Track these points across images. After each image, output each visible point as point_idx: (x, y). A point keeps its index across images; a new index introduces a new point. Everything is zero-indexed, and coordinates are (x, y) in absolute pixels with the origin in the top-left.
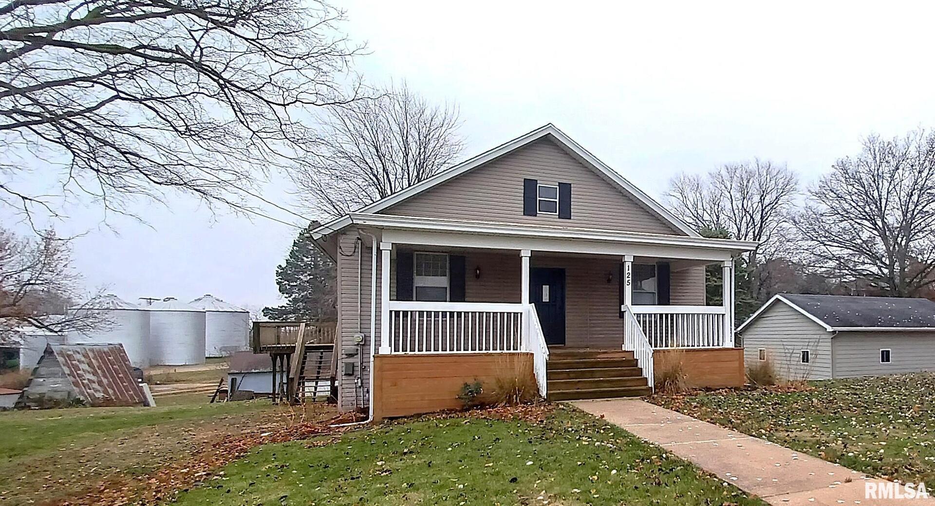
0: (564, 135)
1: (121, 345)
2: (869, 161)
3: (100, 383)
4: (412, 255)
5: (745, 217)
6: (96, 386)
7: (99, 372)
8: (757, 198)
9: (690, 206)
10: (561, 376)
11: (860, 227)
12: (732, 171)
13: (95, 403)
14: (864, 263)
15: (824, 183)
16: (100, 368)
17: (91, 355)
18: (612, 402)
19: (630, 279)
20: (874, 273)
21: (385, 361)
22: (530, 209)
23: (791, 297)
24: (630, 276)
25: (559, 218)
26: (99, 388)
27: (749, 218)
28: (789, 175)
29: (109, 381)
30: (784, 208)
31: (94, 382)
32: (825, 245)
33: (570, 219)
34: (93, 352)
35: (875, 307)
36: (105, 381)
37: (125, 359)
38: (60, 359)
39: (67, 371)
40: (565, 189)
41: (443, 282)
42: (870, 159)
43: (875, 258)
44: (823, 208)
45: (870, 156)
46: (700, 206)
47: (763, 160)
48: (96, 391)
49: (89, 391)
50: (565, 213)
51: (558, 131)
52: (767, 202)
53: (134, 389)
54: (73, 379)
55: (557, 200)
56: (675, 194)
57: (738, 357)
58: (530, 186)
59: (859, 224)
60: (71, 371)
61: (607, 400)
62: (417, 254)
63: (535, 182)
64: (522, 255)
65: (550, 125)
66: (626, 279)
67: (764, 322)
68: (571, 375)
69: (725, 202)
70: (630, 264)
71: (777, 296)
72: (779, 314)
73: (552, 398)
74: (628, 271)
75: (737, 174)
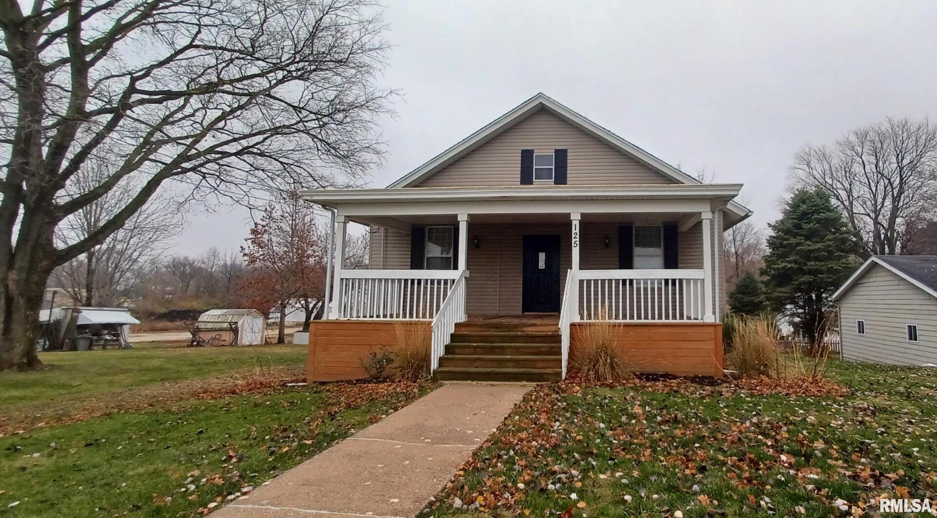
4: (426, 229)
5: (881, 180)
8: (893, 160)
9: (818, 176)
10: (467, 351)
12: (863, 137)
18: (498, 388)
19: (578, 239)
22: (526, 179)
24: (578, 236)
25: (555, 184)
27: (887, 181)
28: (931, 130)
30: (929, 165)
33: (566, 184)
40: (561, 156)
46: (828, 175)
50: (561, 178)
51: (549, 99)
52: (906, 161)
55: (553, 167)
56: (801, 166)
58: (527, 156)
61: (492, 385)
62: (430, 229)
63: (532, 151)
64: (459, 220)
65: (540, 95)
66: (573, 240)
67: (862, 289)
68: (478, 350)
69: (857, 168)
70: (577, 223)
71: (874, 258)
72: (878, 279)
73: (438, 376)
74: (576, 230)
75: (868, 138)
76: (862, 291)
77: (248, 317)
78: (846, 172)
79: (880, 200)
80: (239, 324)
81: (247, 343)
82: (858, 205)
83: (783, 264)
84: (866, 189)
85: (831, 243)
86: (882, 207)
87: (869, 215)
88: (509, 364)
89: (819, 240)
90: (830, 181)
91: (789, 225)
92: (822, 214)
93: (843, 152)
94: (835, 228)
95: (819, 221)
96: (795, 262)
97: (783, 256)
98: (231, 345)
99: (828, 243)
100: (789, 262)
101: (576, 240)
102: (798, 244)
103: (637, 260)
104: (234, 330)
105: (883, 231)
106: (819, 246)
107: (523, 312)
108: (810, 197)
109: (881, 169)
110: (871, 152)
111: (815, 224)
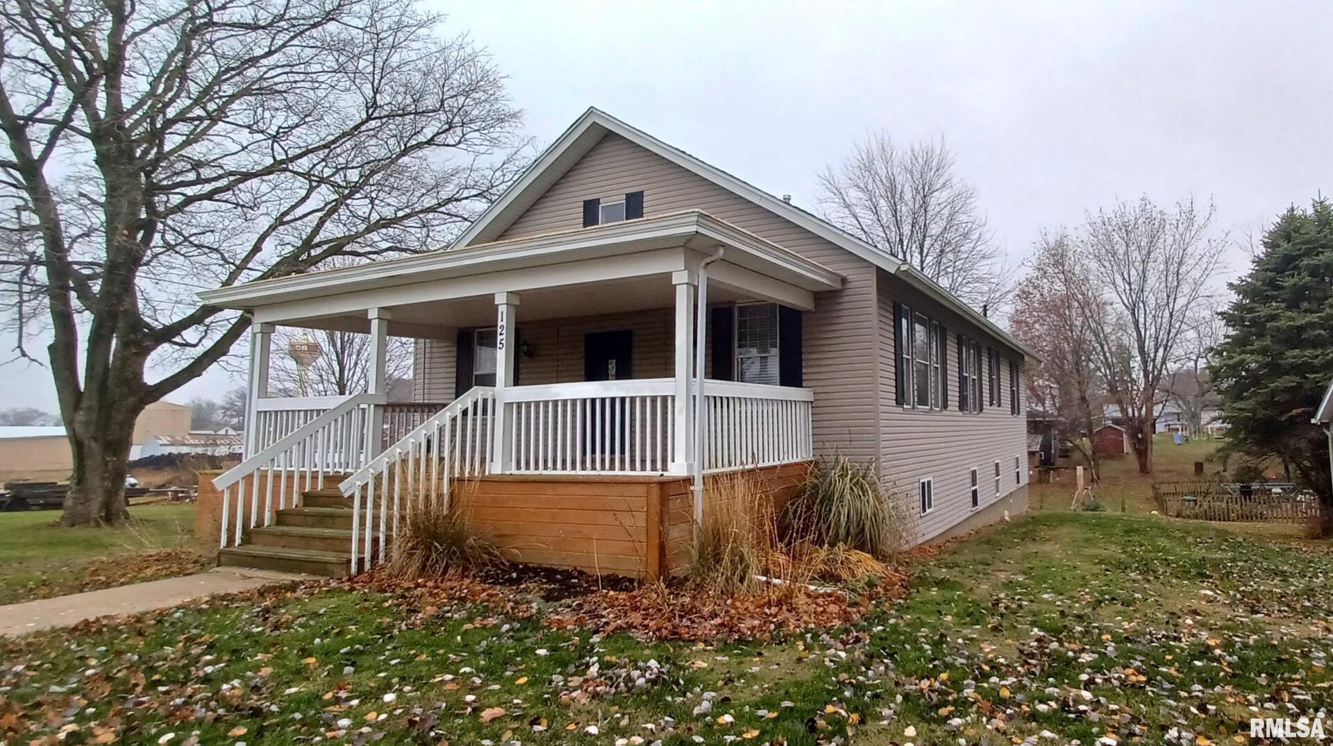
4: (472, 334)
10: (298, 519)
40: (635, 203)
57: (643, 502)
62: (478, 332)
63: (597, 201)
65: (591, 111)
66: (499, 338)
68: (310, 520)
70: (504, 310)
73: (223, 559)
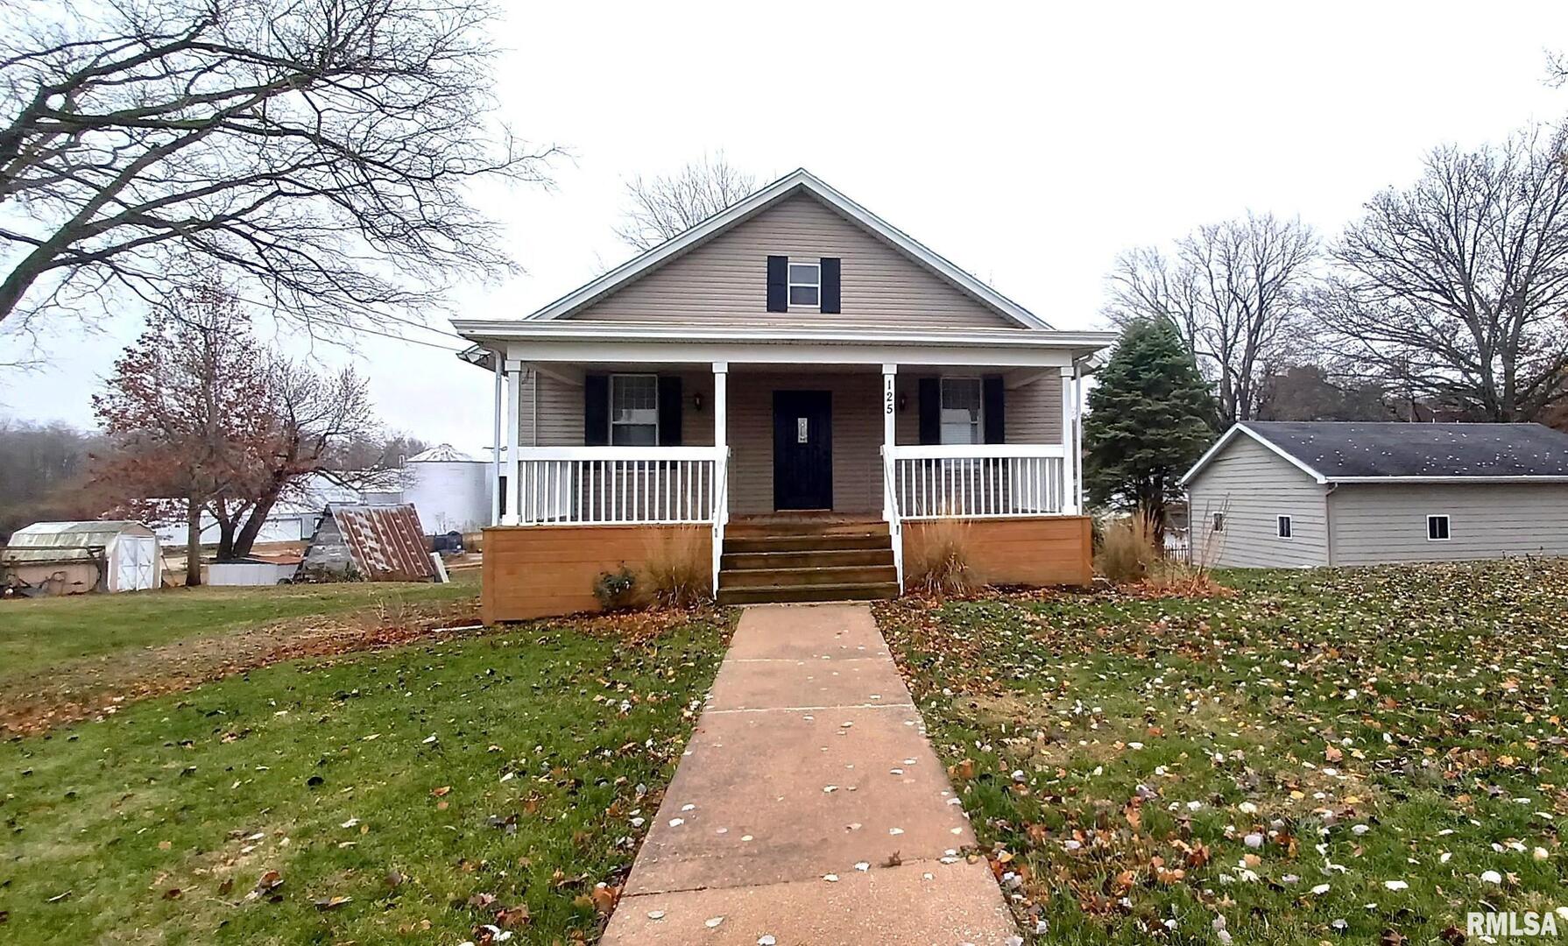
0: (822, 184)
1: (412, 505)
2: (1439, 191)
3: (383, 552)
4: (606, 378)
5: (1234, 303)
6: (378, 555)
7: (384, 538)
8: (1252, 272)
9: (1146, 293)
10: (754, 563)
11: (1428, 304)
12: (1211, 234)
13: (375, 577)
14: (1434, 366)
15: (1353, 237)
16: (385, 533)
17: (375, 517)
18: (820, 609)
19: (893, 402)
20: (1451, 381)
21: (499, 536)
22: (776, 302)
23: (1264, 427)
24: (893, 398)
25: (821, 312)
26: (381, 557)
27: (1241, 305)
28: (1303, 231)
29: (394, 549)
30: (1298, 284)
31: (376, 551)
32: (1364, 339)
33: (839, 313)
34: (379, 513)
35: (1424, 441)
36: (390, 549)
37: (416, 522)
38: (339, 523)
39: (346, 538)
40: (831, 268)
41: (649, 416)
42: (1440, 189)
43: (1456, 357)
44: (1353, 276)
45: (1439, 182)
46: (1161, 292)
47: (1260, 213)
48: (378, 561)
49: (369, 561)
50: (831, 304)
51: (814, 179)
52: (1268, 276)
53: (423, 559)
54: (353, 547)
55: (819, 286)
56: (1122, 275)
57: (1080, 533)
58: (777, 268)
59: (1425, 299)
60: (351, 537)
61: (811, 606)
62: (615, 378)
63: (784, 259)
64: (714, 371)
65: (801, 171)
66: (886, 404)
67: (1220, 469)
68: (772, 562)
69: (1202, 283)
70: (892, 378)
71: (1238, 426)
72: (1242, 454)
73: (726, 600)
74: (889, 389)
75: (1218, 238)
76: (1223, 470)
77: (125, 537)
78: (1186, 287)
79: (1230, 333)
80: (109, 550)
81: (128, 588)
82: (1202, 339)
83: (1113, 433)
84: (1214, 316)
85: (1178, 402)
86: (1235, 342)
87: (1216, 356)
88: (823, 578)
89: (1161, 397)
90: (1163, 300)
91: (1121, 372)
92: (1167, 358)
93: (1182, 255)
94: (1183, 379)
95: (1162, 368)
96: (1127, 429)
97: (1112, 421)
98: (92, 591)
99: (1175, 401)
100: (1120, 429)
101: (889, 402)
102: (1135, 403)
103: (945, 430)
104: (98, 562)
105: (1234, 380)
106: (1162, 405)
107: (775, 510)
108: (1151, 331)
109: (1235, 285)
110: (1221, 259)
111: (1158, 373)
